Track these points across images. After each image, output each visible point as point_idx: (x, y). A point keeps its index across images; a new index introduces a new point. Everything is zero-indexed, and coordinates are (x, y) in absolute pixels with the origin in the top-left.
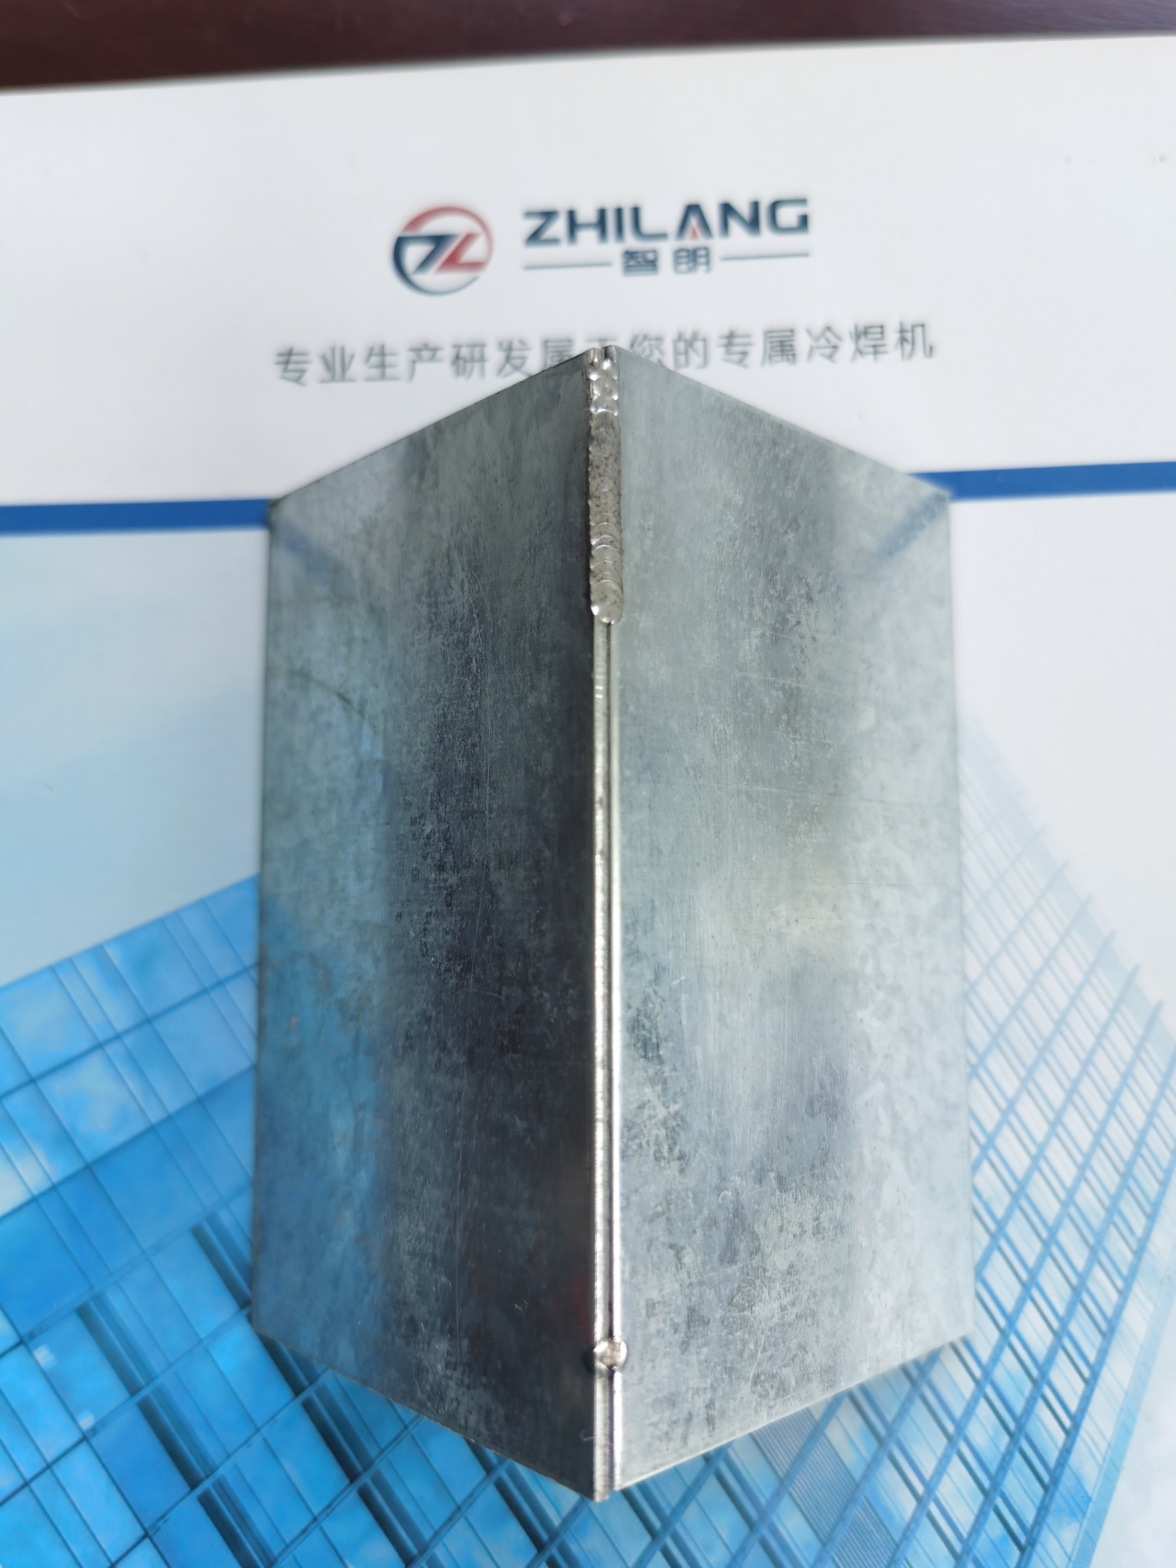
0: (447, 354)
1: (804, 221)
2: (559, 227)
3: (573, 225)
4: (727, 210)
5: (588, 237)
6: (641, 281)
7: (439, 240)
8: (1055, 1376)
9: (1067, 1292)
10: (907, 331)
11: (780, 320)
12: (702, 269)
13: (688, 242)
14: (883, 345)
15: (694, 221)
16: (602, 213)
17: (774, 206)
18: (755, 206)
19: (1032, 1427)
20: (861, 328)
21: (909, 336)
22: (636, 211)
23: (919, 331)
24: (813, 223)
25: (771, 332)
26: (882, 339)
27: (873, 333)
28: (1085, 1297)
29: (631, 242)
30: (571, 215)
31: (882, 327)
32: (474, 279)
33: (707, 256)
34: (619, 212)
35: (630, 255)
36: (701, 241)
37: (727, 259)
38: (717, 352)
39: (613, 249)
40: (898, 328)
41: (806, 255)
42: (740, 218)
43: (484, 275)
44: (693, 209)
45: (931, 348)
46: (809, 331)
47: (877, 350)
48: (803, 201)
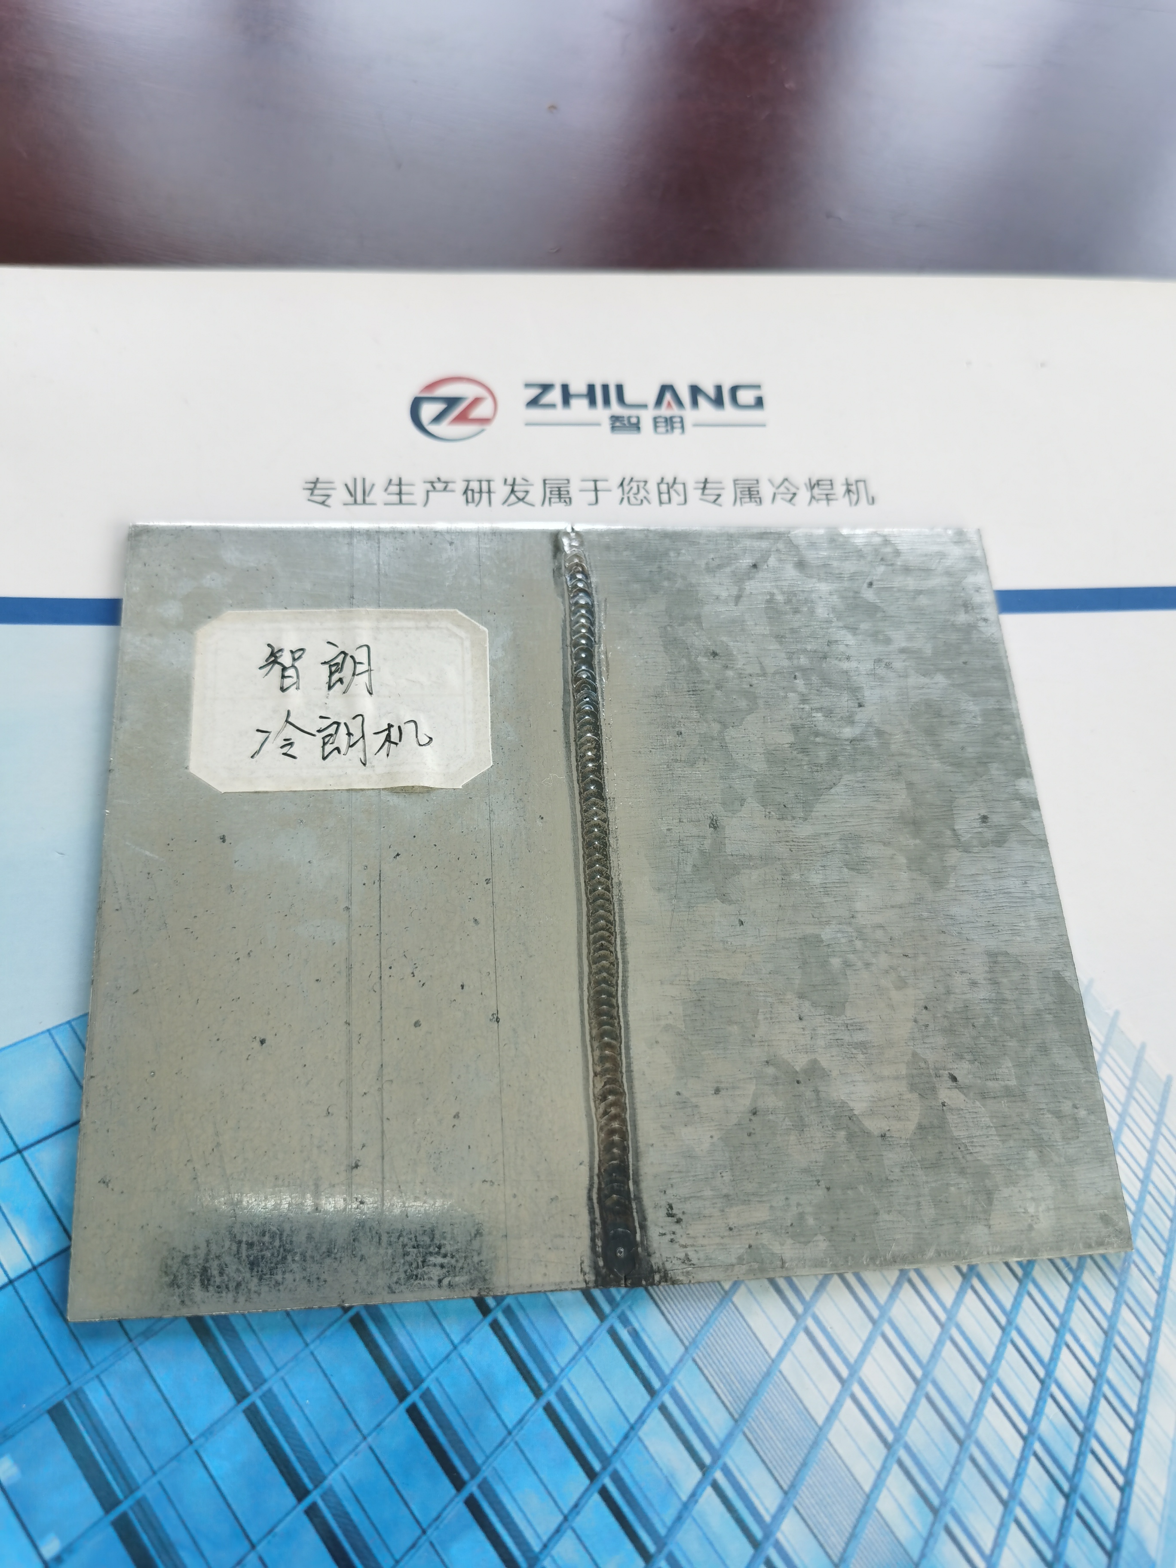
0: (460, 486)
1: (759, 402)
2: (555, 396)
3: (567, 396)
4: (695, 391)
5: (579, 405)
6: (626, 438)
7: (451, 402)
8: (1100, 1427)
9: (1100, 1337)
10: (852, 485)
11: (747, 472)
12: (677, 431)
13: (664, 411)
14: (834, 494)
15: (668, 397)
16: (591, 388)
17: (734, 390)
18: (719, 389)
19: (1085, 1485)
20: (814, 481)
21: (853, 488)
22: (620, 388)
23: (861, 485)
24: (766, 401)
25: (737, 480)
26: (832, 489)
27: (823, 485)
28: (1117, 1340)
29: (616, 408)
30: (565, 388)
31: (831, 481)
32: (483, 431)
33: (682, 422)
34: (605, 388)
35: (615, 419)
36: (675, 411)
37: (696, 425)
38: (694, 494)
39: (602, 414)
40: (844, 482)
41: (764, 425)
42: (707, 397)
43: (489, 428)
44: (665, 389)
45: (873, 499)
46: (770, 481)
47: (828, 498)
48: (758, 387)
